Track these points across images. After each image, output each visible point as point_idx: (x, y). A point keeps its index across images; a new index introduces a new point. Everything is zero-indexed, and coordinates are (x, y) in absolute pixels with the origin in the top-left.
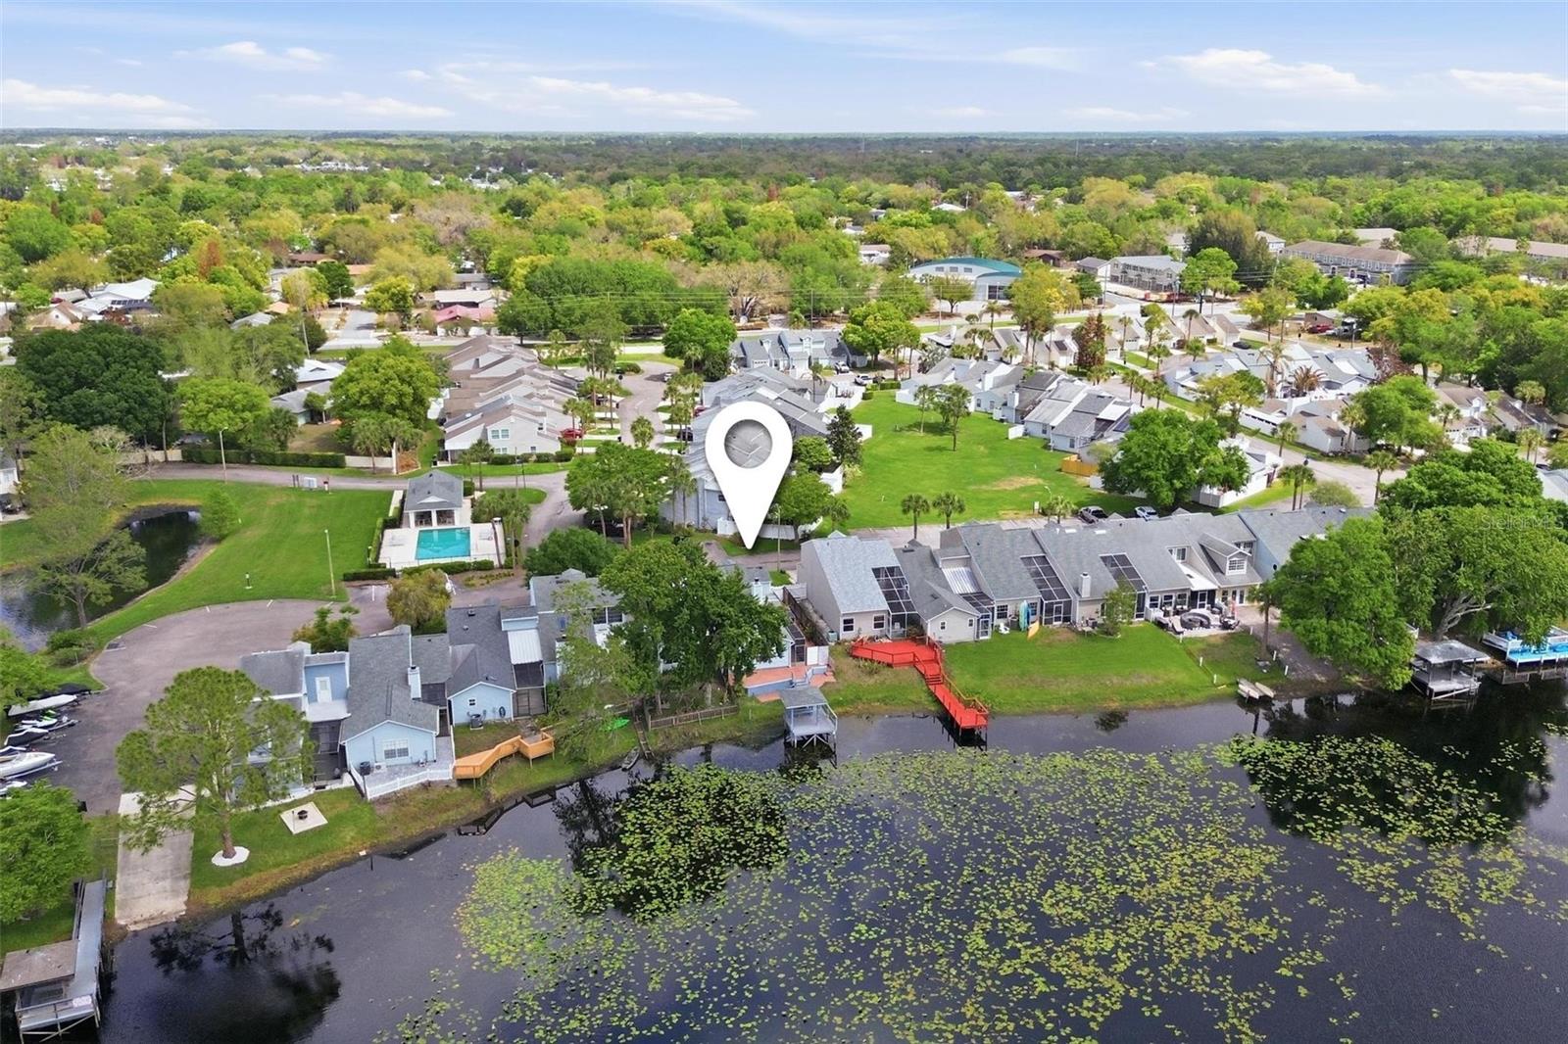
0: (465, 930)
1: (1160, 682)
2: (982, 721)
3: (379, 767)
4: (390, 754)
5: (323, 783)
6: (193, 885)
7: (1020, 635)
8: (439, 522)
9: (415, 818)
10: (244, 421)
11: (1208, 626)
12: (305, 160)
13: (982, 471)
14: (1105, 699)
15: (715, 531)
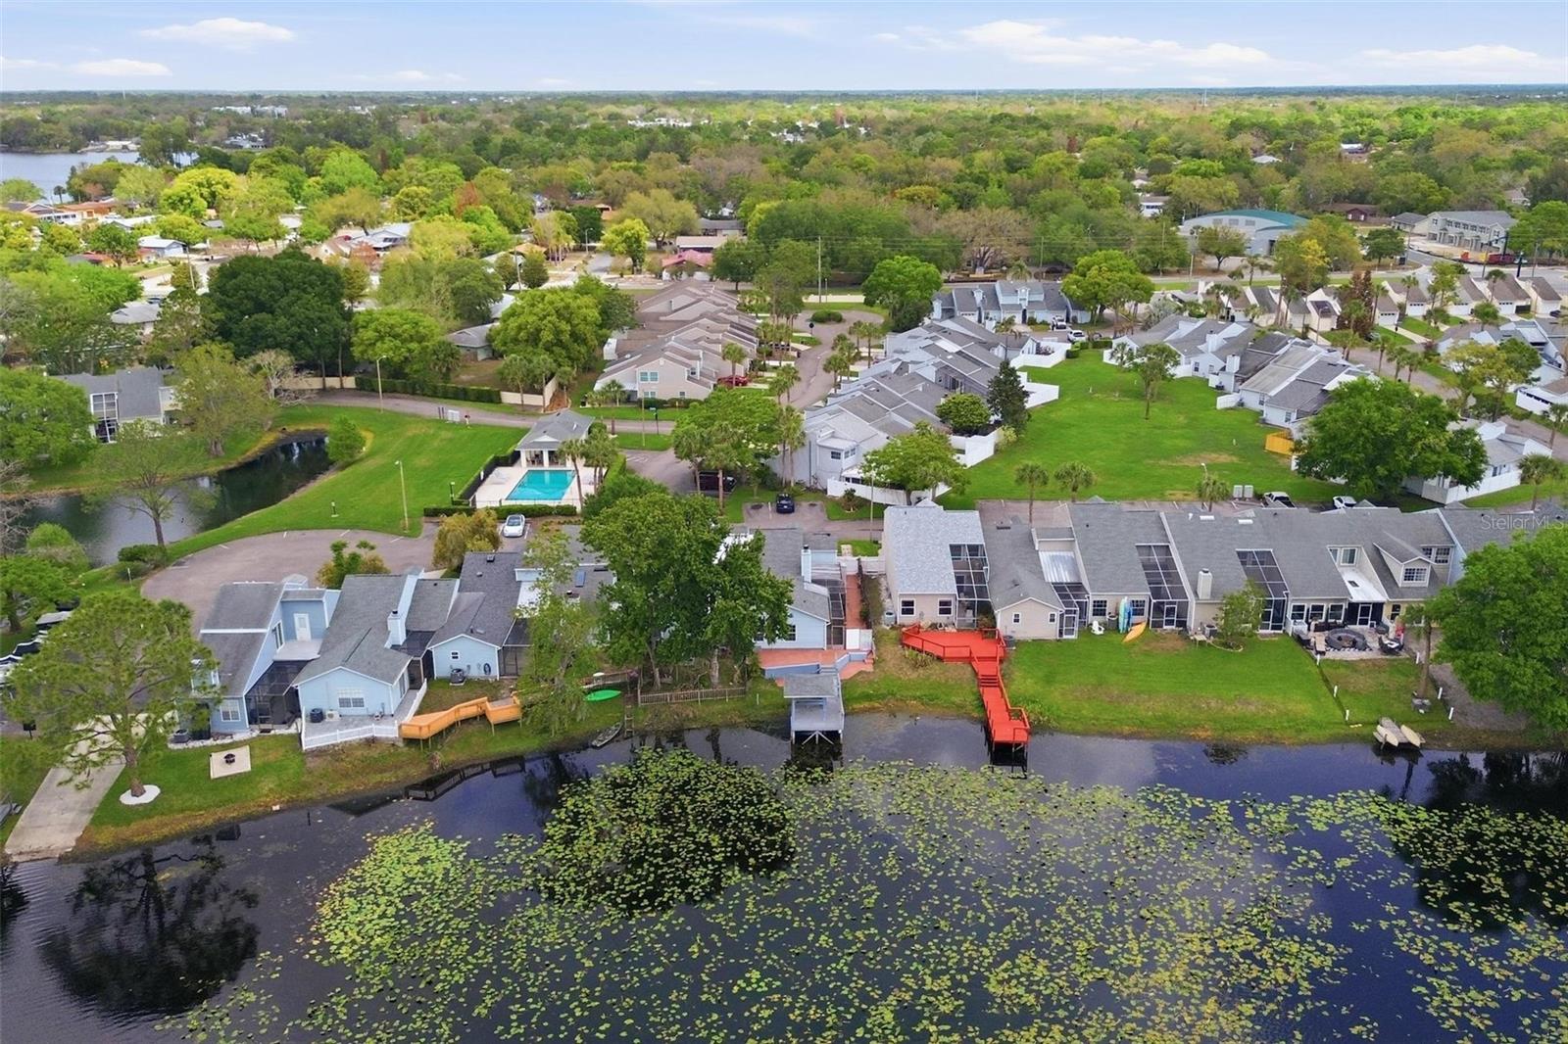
0: (325, 911)
1: (1273, 712)
2: (1022, 737)
3: (331, 716)
4: (344, 703)
5: (269, 726)
6: (93, 821)
7: (1115, 638)
8: (551, 461)
9: (346, 776)
10: (410, 351)
11: (1365, 647)
12: (641, 116)
13: (1168, 443)
14: (1196, 727)
15: (826, 491)
